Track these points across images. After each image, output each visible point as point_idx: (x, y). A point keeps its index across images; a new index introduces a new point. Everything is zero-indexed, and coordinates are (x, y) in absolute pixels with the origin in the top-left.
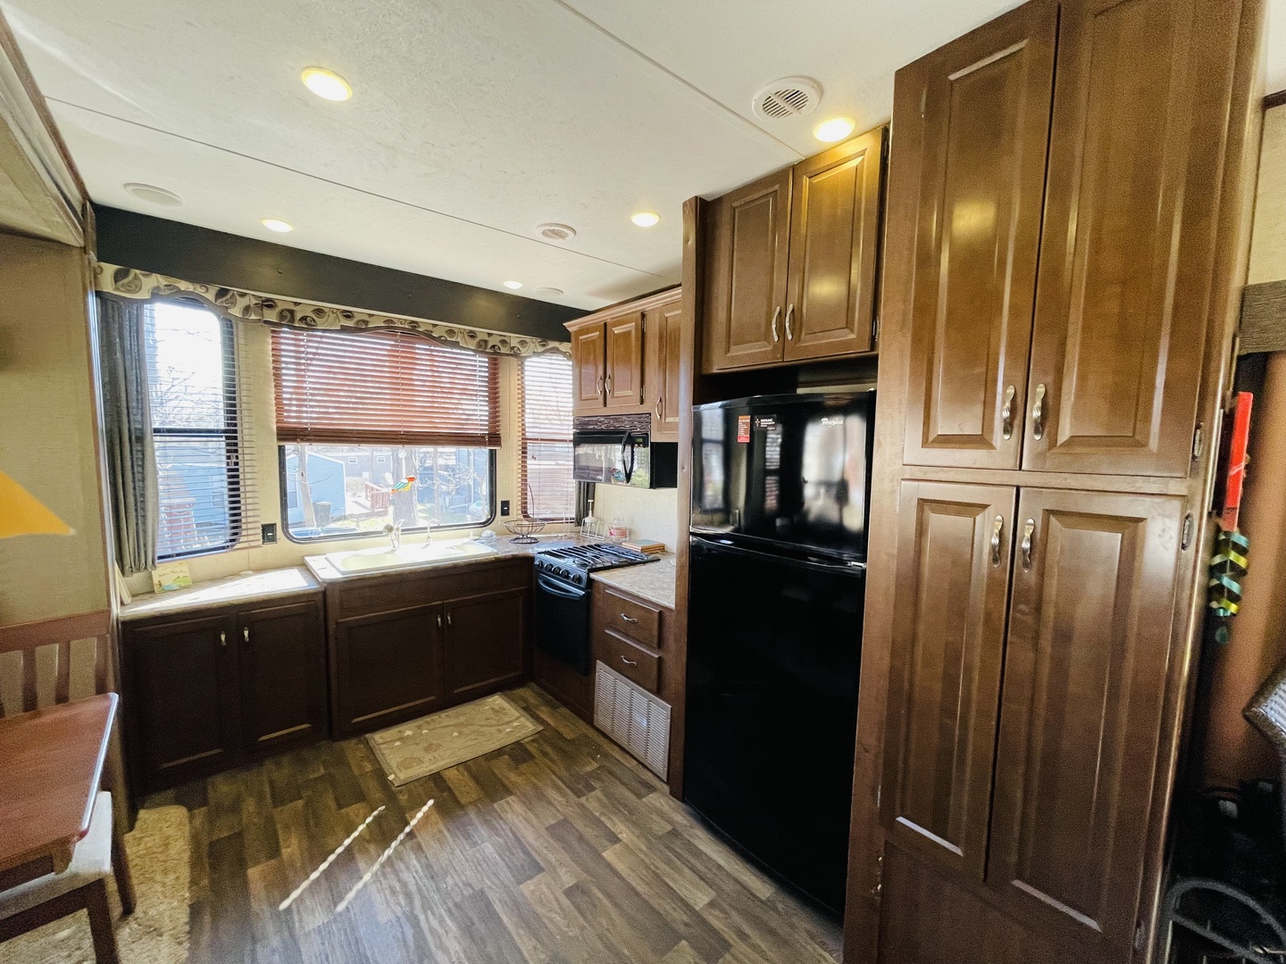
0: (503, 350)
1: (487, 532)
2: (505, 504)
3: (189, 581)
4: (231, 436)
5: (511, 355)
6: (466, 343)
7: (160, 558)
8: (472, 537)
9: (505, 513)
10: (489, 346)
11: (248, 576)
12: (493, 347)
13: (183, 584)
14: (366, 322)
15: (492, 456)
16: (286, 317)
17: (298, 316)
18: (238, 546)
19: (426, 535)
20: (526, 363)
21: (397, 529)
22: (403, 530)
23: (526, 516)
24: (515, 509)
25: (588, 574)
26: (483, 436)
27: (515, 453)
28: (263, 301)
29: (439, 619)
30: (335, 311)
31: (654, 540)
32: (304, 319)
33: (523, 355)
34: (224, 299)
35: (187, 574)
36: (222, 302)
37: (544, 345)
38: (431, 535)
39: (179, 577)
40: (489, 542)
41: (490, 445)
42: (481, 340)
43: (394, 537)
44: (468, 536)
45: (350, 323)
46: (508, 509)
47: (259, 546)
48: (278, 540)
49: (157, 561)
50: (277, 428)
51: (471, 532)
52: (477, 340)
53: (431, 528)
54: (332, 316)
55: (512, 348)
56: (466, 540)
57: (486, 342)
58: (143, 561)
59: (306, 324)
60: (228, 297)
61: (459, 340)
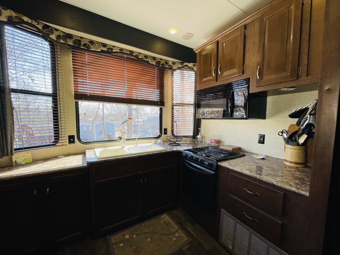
0: (166, 66)
1: (159, 141)
2: (166, 130)
3: (31, 160)
4: (55, 96)
5: (169, 69)
6: (152, 62)
7: (15, 150)
8: (153, 143)
9: (165, 133)
10: (161, 64)
11: (61, 158)
12: (162, 64)
13: (28, 162)
14: (112, 49)
15: (161, 110)
16: (77, 43)
17: (82, 43)
18: (57, 144)
19: (136, 141)
20: (174, 72)
21: (124, 139)
22: (127, 139)
23: (173, 135)
24: (169, 132)
25: (217, 163)
26: (158, 102)
27: (169, 110)
28: (66, 35)
29: (141, 181)
30: (99, 43)
31: (234, 145)
32: (85, 45)
33: (174, 68)
34: (47, 30)
35: (30, 157)
36: (46, 31)
37: (182, 64)
38: (138, 141)
39: (26, 159)
40: (160, 144)
41: (160, 106)
42: (158, 61)
43: (122, 142)
44: (152, 142)
45: (105, 49)
46: (167, 132)
47: (66, 145)
48: (75, 143)
49: (14, 151)
50: (74, 94)
51: (153, 140)
52: (156, 61)
53: (138, 139)
54: (97, 45)
55: (170, 66)
56: (150, 144)
57: (160, 62)
58: (6, 151)
59: (86, 47)
60: (50, 29)
61: (149, 60)
